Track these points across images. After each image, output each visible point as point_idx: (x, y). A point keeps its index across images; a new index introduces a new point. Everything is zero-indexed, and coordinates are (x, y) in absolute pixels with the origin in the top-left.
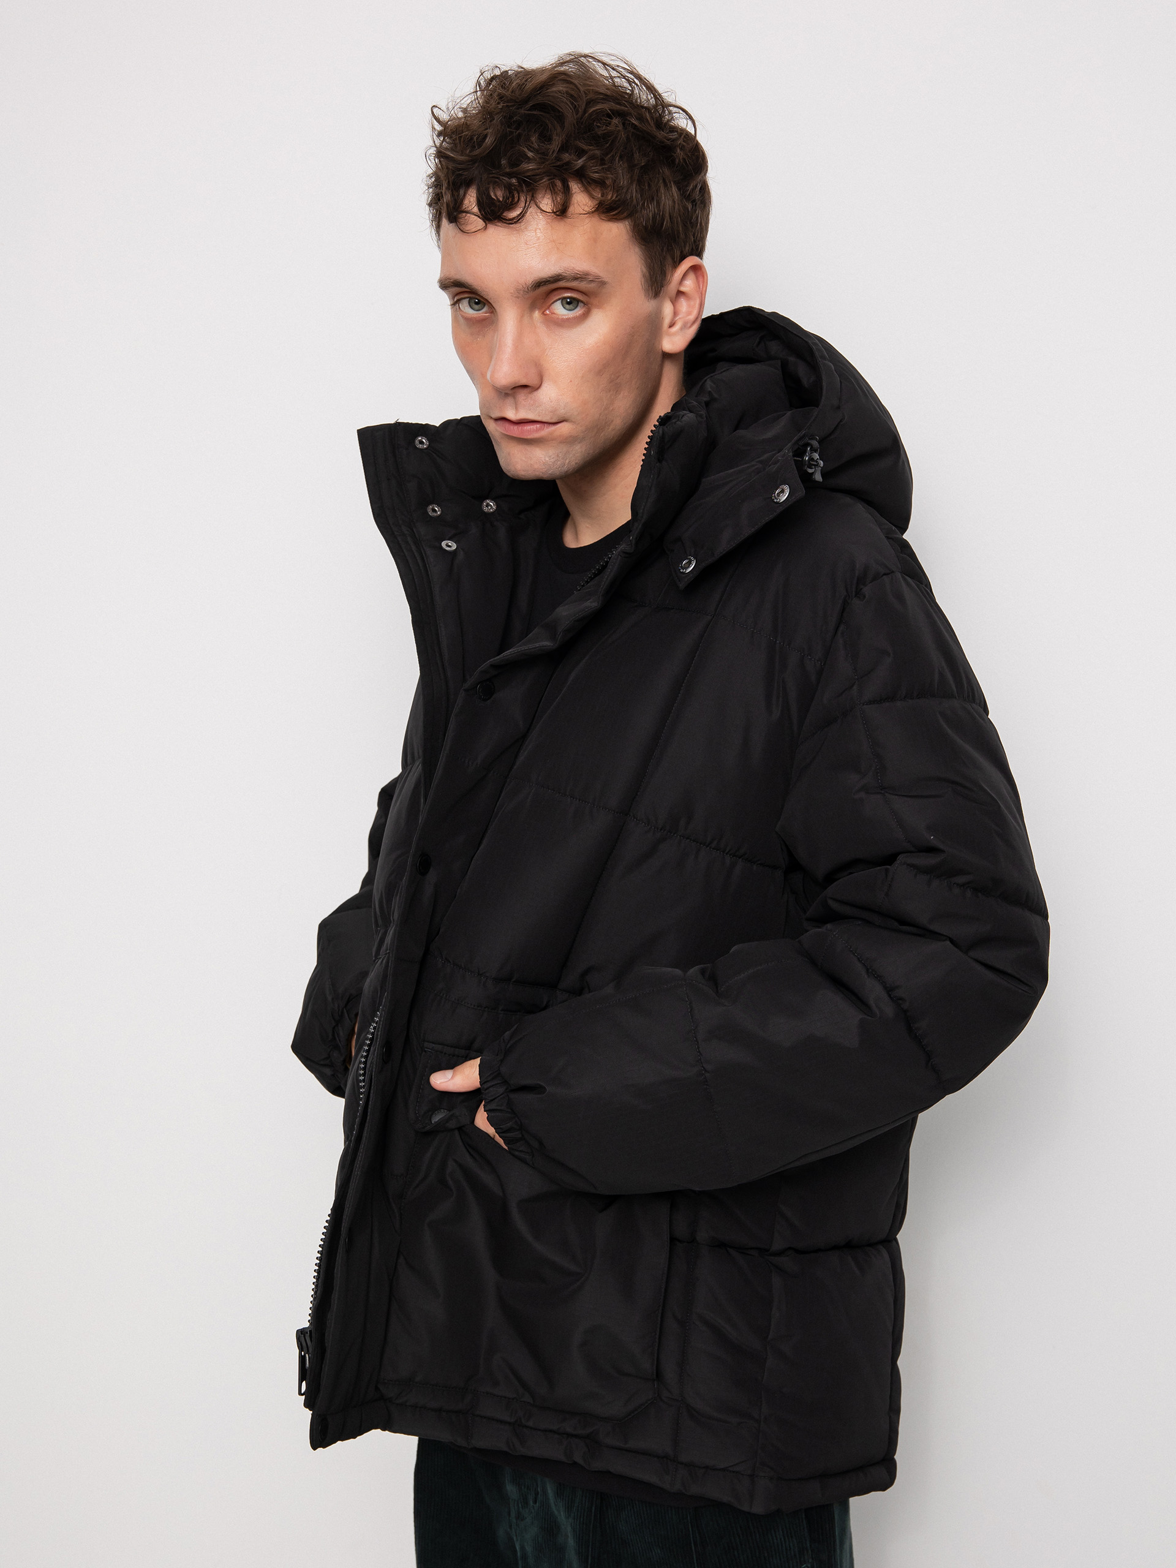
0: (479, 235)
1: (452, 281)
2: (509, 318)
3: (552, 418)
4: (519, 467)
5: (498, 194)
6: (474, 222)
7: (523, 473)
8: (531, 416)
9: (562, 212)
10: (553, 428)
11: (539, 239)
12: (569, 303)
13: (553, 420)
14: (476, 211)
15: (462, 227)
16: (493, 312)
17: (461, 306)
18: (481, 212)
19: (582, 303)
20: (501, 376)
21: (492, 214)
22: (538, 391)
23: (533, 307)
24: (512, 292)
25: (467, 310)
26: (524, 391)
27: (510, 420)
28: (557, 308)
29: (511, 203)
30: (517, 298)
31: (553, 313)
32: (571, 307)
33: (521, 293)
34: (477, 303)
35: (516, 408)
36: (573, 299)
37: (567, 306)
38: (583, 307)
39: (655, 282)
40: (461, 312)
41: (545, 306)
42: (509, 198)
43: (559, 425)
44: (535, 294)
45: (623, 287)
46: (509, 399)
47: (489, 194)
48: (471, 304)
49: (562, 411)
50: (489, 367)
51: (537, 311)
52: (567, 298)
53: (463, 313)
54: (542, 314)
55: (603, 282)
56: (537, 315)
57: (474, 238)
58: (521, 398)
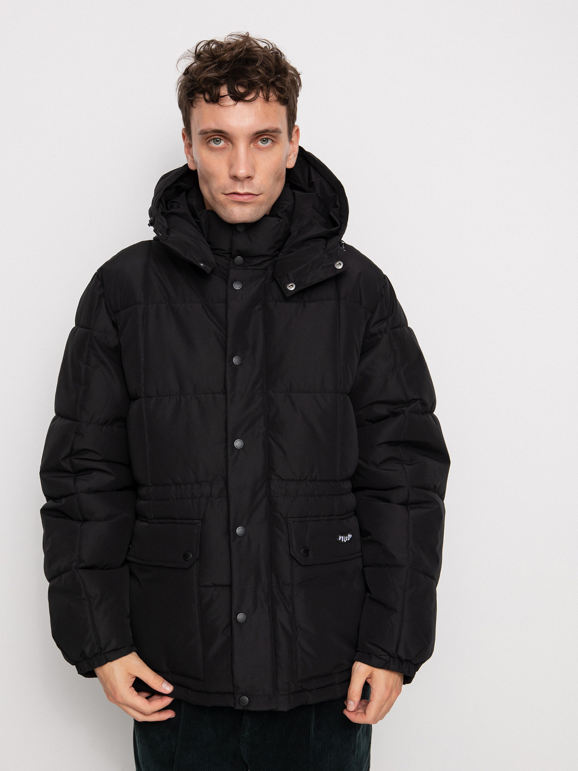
0: (231, 108)
1: (212, 130)
2: (242, 146)
3: (258, 192)
4: (237, 216)
5: (241, 90)
6: (229, 101)
7: (238, 219)
8: (250, 191)
9: (267, 99)
10: (256, 197)
11: (259, 111)
12: (264, 141)
13: (258, 194)
14: (229, 97)
15: (222, 104)
16: (228, 145)
17: (210, 142)
18: (231, 97)
19: (272, 141)
20: (242, 172)
21: (238, 98)
22: (253, 179)
23: (251, 142)
24: (246, 135)
25: (213, 144)
26: (248, 179)
27: (240, 193)
28: (260, 143)
29: (247, 94)
30: (248, 138)
31: (258, 145)
32: (265, 142)
33: (250, 136)
34: (218, 141)
35: (243, 188)
36: (267, 139)
37: (263, 142)
38: (272, 143)
39: (290, 135)
40: (210, 145)
41: (255, 142)
42: (246, 92)
43: (259, 196)
44: (254, 137)
45: (284, 135)
46: (239, 184)
47: (235, 90)
48: (215, 141)
49: (262, 189)
50: (230, 169)
51: (252, 144)
52: (265, 138)
53: (211, 145)
54: (254, 145)
55: (281, 132)
56: (252, 145)
57: (229, 109)
58: (246, 183)
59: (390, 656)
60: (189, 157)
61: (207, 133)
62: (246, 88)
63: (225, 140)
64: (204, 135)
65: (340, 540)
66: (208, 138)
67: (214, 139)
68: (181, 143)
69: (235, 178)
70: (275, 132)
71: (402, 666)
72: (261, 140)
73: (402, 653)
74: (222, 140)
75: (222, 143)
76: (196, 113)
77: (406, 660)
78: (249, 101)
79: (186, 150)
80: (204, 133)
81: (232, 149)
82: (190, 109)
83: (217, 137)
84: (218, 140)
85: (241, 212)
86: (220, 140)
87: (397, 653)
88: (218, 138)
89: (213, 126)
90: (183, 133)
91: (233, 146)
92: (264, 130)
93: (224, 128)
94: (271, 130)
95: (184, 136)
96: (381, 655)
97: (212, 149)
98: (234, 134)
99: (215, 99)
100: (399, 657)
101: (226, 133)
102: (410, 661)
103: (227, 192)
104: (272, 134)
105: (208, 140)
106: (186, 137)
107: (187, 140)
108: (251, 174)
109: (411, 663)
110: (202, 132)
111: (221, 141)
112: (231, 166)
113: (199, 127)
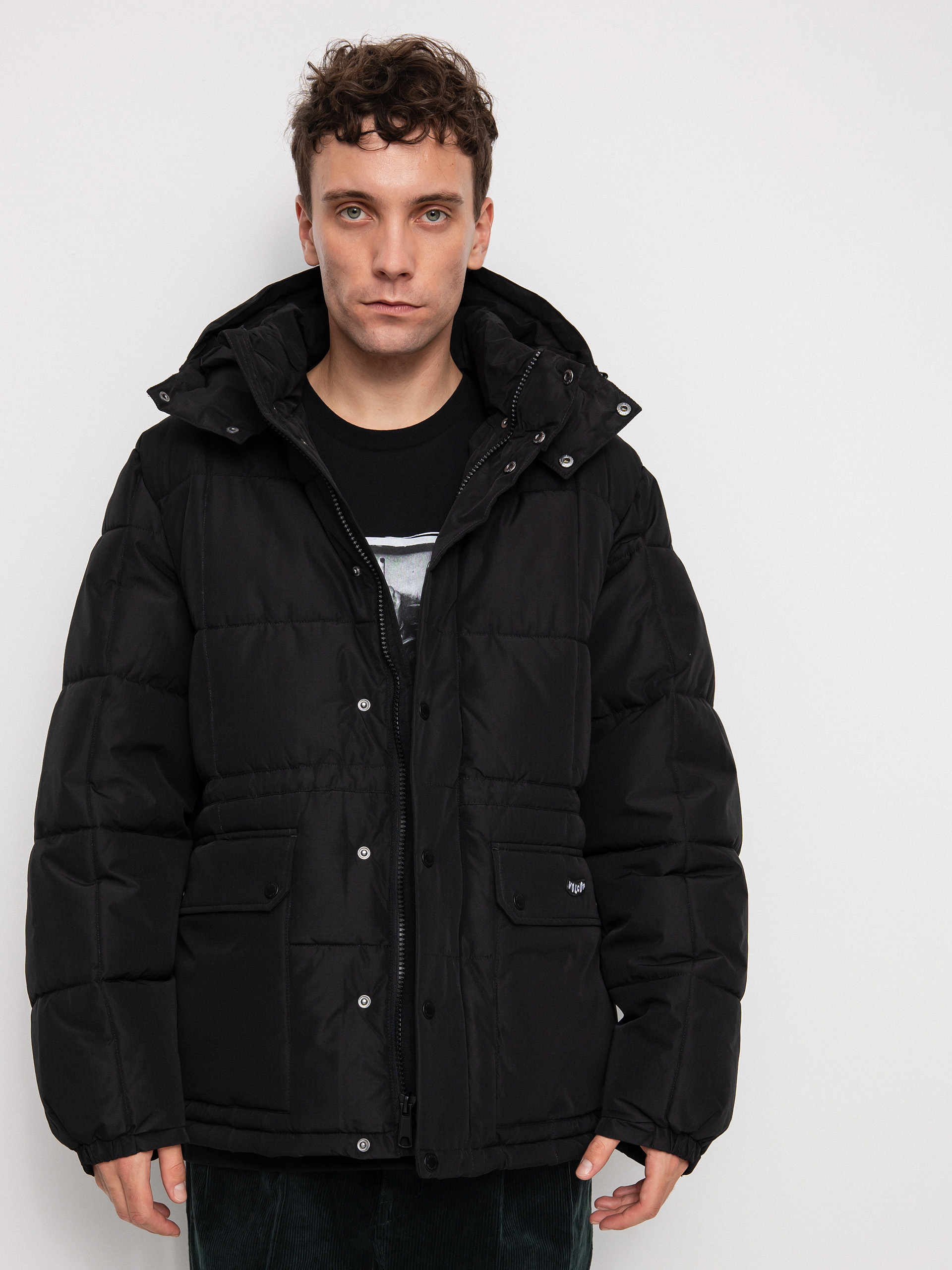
0: (378, 154)
1: (346, 191)
2: (395, 221)
3: (418, 303)
4: (382, 343)
5: (398, 123)
6: (375, 141)
7: (384, 348)
8: (405, 300)
9: (440, 140)
10: (416, 310)
11: (426, 162)
12: (433, 215)
13: (418, 305)
14: (375, 134)
15: (364, 146)
16: (372, 219)
17: (342, 214)
18: (380, 134)
19: (445, 217)
20: (393, 264)
21: (391, 137)
22: (412, 280)
23: (410, 216)
24: (403, 201)
25: (346, 218)
26: (403, 279)
27: (388, 302)
28: (425, 218)
29: (408, 130)
30: (405, 206)
31: (422, 222)
32: (434, 218)
33: (409, 203)
34: (354, 212)
35: (394, 293)
36: (438, 212)
37: (431, 218)
38: (445, 219)
39: (477, 211)
40: (342, 218)
41: (418, 217)
42: (406, 126)
43: (420, 309)
44: (416, 206)
45: (466, 208)
46: (387, 286)
47: (387, 122)
48: (349, 212)
49: (426, 298)
50: (374, 259)
51: (412, 219)
52: (433, 210)
53: (344, 219)
54: (415, 221)
55: (462, 202)
56: (412, 222)
57: (376, 155)
58: (399, 284)
59: (656, 1124)
60: (307, 244)
61: (338, 197)
62: (407, 120)
63: (367, 211)
64: (332, 201)
65: (569, 888)
66: (338, 207)
67: (349, 208)
68: (294, 223)
69: (381, 275)
70: (452, 201)
71: (675, 1142)
72: (427, 213)
73: (675, 1121)
74: (362, 211)
75: (362, 217)
76: (320, 163)
77: (683, 1134)
78: (410, 143)
79: (301, 233)
80: (332, 197)
81: (379, 226)
82: (310, 157)
83: (354, 205)
84: (355, 210)
85: (389, 335)
86: (358, 210)
87: (667, 1119)
88: (355, 207)
89: (348, 185)
90: (297, 205)
91: (379, 221)
92: (434, 196)
93: (365, 188)
94: (445, 195)
95: (299, 209)
96: (639, 1123)
97: (346, 226)
98: (382, 198)
99: (354, 138)
100: (670, 1127)
101: (369, 197)
102: (688, 1135)
103: (368, 300)
104: (447, 203)
105: (338, 210)
106: (303, 210)
107: (304, 215)
108: (409, 268)
109: (691, 1137)
110: (328, 196)
111: (360, 212)
112: (374, 255)
113: (324, 188)
